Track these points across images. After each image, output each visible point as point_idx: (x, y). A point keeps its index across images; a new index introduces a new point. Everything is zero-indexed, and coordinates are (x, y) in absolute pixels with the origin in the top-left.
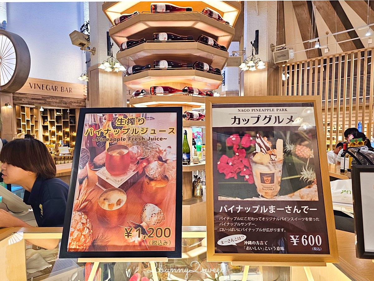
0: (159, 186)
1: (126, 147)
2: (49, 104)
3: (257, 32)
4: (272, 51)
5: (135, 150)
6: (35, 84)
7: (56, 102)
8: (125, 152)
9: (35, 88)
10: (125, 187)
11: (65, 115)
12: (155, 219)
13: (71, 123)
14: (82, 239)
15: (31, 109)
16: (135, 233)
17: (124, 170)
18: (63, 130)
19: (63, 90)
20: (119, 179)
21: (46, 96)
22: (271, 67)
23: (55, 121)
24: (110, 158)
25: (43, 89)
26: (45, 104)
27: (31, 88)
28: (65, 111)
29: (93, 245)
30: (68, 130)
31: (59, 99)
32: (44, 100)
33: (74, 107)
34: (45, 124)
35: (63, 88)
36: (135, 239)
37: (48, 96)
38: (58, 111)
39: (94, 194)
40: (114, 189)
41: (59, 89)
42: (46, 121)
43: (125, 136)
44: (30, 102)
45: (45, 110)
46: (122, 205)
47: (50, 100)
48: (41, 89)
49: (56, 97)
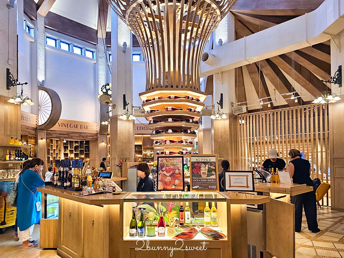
0: (178, 175)
1: (170, 166)
2: (71, 138)
3: (222, 95)
4: (232, 106)
5: (172, 167)
6: (62, 123)
7: (76, 136)
8: (170, 167)
9: (62, 126)
10: (170, 176)
11: (81, 146)
12: (178, 183)
13: (86, 151)
14: (161, 187)
15: (57, 141)
16: (173, 186)
17: (170, 172)
18: (79, 156)
19: (82, 128)
20: (169, 174)
21: (69, 132)
22: (231, 117)
23: (74, 149)
24: (166, 169)
25: (67, 127)
26: (68, 137)
27: (59, 126)
28: (81, 142)
29: (164, 189)
30: (83, 156)
31: (78, 134)
32: (68, 134)
33: (89, 140)
34: (66, 152)
35: (82, 126)
36: (174, 187)
37: (71, 132)
38: (76, 142)
39: (163, 177)
40: (168, 176)
41: (79, 127)
42: (67, 150)
43: (169, 164)
44: (58, 136)
45: (67, 141)
46: (170, 180)
47: (72, 135)
48: (66, 127)
49: (77, 133)
